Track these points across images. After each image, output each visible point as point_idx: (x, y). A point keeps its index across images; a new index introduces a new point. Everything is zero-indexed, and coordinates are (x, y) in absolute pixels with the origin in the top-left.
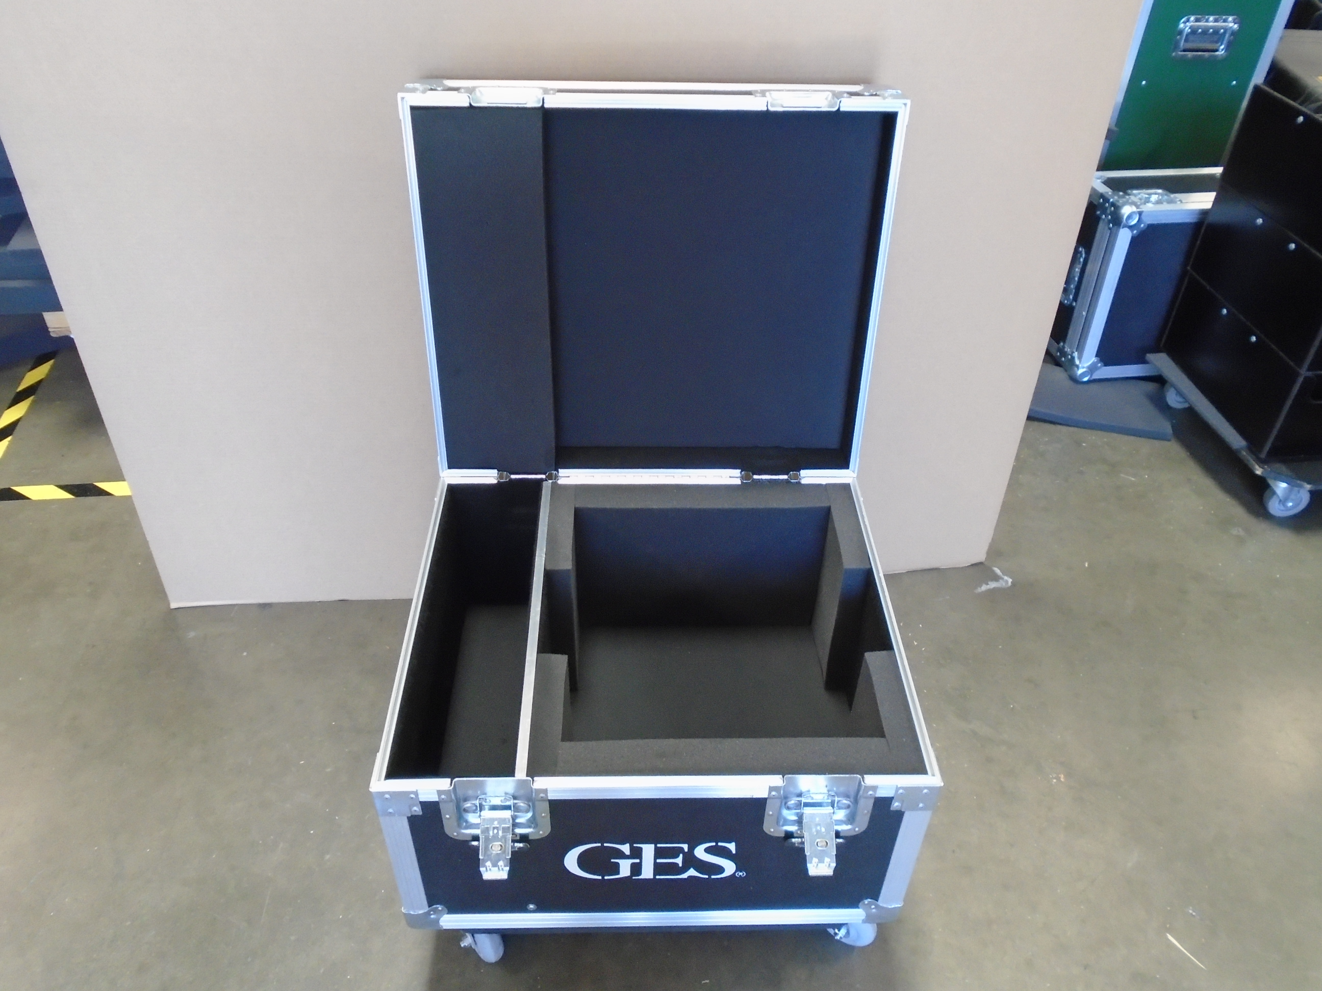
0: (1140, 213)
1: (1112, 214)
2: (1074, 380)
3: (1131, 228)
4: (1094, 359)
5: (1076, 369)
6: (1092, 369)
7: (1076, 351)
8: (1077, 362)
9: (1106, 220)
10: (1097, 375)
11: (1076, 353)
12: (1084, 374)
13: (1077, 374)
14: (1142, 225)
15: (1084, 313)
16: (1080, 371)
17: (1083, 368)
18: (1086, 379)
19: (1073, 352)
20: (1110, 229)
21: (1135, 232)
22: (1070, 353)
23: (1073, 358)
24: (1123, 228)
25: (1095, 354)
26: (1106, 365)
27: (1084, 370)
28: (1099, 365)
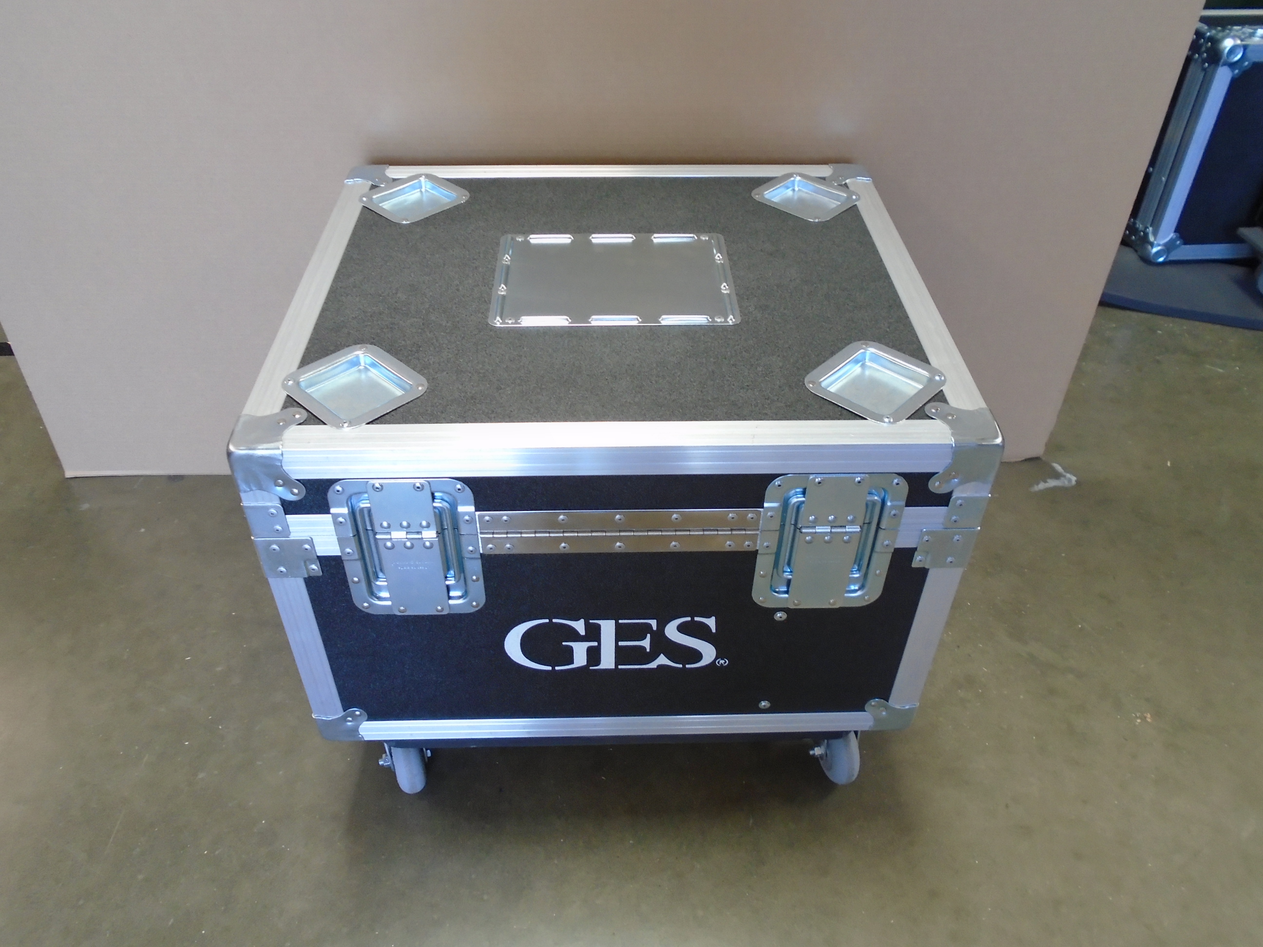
0: (1245, 47)
1: (1208, 51)
2: (1147, 260)
3: (1232, 66)
4: (1172, 235)
5: (1150, 247)
6: (1169, 247)
7: (1151, 226)
8: (1151, 238)
9: (1200, 60)
10: (1175, 256)
11: (1151, 229)
12: (1158, 254)
13: (1151, 252)
14: (1247, 63)
15: (1164, 179)
16: (1155, 250)
17: (1159, 245)
18: (1161, 260)
19: (1146, 228)
20: (1204, 70)
21: (1237, 71)
22: (1143, 229)
23: (1146, 235)
24: (1222, 66)
25: (1173, 230)
26: (1186, 243)
27: (1159, 248)
28: (1178, 242)
